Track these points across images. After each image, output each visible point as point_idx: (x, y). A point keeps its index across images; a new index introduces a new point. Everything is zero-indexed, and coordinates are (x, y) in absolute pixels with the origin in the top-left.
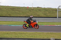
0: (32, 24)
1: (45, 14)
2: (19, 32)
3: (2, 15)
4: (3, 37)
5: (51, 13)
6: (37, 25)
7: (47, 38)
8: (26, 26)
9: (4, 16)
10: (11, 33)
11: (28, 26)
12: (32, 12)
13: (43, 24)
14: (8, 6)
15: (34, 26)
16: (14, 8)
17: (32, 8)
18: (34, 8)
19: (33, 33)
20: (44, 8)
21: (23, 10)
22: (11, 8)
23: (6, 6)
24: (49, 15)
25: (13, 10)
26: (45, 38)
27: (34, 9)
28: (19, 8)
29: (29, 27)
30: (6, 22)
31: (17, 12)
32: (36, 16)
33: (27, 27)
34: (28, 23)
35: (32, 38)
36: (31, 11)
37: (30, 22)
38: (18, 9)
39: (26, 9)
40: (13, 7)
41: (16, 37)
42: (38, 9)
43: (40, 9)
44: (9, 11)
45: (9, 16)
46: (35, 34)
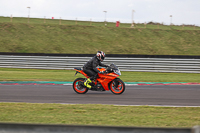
0: (103, 79)
1: (173, 47)
2: (88, 105)
3: (32, 49)
4: (37, 123)
5: (193, 44)
6: (117, 81)
7: (181, 127)
8: (83, 86)
9: (40, 51)
10: (62, 108)
11: (89, 87)
12: (130, 39)
13: (169, 78)
14: (53, 20)
15: (109, 85)
16: (72, 24)
17: (130, 25)
18: (138, 24)
19: (136, 110)
20: (172, 26)
21: (102, 32)
22: (61, 27)
23: (47, 18)
24: (186, 49)
25: (70, 33)
26: (175, 124)
27: (136, 30)
28: (87, 24)
29: (91, 89)
30: (47, 73)
31: (82, 38)
32: (145, 53)
33: (88, 89)
34: (89, 75)
35: (132, 125)
36: (127, 36)
37: (96, 72)
38: (84, 27)
39: (113, 30)
40: (68, 24)
41: (80, 123)
42: (151, 30)
43: (158, 27)
44: (56, 35)
45: (55, 52)
46: (142, 113)
